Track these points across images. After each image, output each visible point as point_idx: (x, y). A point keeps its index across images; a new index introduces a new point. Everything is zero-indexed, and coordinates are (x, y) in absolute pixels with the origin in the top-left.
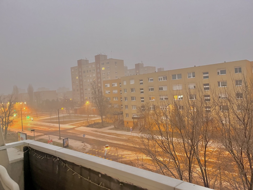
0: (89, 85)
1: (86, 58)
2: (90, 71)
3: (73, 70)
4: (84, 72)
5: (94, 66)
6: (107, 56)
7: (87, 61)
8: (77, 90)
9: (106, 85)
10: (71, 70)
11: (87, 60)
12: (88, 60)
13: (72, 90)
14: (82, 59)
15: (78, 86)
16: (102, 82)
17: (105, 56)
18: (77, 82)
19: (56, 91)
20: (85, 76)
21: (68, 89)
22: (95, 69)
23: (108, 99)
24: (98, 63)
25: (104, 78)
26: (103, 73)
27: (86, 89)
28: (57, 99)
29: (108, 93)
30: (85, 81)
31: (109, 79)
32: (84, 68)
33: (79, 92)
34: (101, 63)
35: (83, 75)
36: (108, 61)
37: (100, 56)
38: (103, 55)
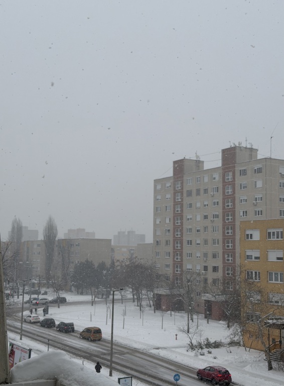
0: (198, 231)
1: (197, 157)
2: (206, 191)
3: (159, 187)
4: (189, 193)
5: (217, 176)
6: (257, 150)
7: (199, 163)
8: (167, 241)
9: (249, 232)
10: (155, 187)
11: (199, 161)
12: (203, 162)
13: (152, 242)
14: (186, 158)
16: (237, 224)
17: (251, 149)
18: (168, 221)
19: (111, 240)
20: (191, 206)
21: (143, 237)
22: (221, 186)
23: (254, 276)
24: (230, 171)
25: (244, 212)
26: (241, 200)
27: (190, 242)
28: (113, 263)
29: (253, 258)
30: (188, 219)
31: (259, 218)
32: (190, 183)
33: (170, 249)
34: (238, 169)
35: (184, 202)
36: (260, 166)
37: (237, 151)
38: (246, 148)
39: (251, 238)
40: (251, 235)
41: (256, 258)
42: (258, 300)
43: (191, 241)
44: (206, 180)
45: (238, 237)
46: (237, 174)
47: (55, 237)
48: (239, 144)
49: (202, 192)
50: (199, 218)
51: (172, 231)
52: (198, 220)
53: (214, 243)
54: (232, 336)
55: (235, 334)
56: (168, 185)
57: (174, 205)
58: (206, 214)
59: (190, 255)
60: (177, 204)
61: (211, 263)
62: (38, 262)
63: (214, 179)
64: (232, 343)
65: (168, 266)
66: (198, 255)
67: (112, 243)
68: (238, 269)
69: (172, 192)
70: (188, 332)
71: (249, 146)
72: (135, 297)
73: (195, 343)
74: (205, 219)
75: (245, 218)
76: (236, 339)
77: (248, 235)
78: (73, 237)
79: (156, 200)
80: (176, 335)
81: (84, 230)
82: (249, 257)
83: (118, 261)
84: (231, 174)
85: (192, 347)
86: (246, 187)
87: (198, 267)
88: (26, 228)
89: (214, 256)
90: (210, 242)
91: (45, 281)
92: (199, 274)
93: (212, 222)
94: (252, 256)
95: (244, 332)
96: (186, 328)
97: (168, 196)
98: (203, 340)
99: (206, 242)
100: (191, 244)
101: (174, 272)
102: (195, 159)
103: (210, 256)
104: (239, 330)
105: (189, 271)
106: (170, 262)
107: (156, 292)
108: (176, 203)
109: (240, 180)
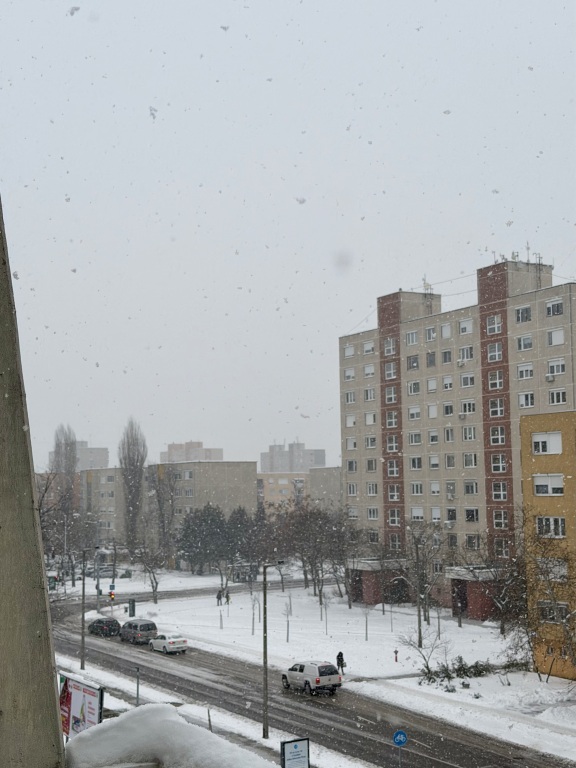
0: (434, 439)
1: (427, 286)
2: (447, 356)
3: (350, 352)
4: (413, 363)
5: (469, 325)
6: (551, 267)
7: (430, 299)
8: (370, 462)
9: (539, 438)
10: (342, 350)
11: (431, 295)
12: (439, 296)
13: (340, 465)
14: (403, 290)
15: (374, 440)
16: (515, 421)
17: (539, 267)
18: (370, 420)
19: (255, 463)
20: (416, 388)
21: (320, 455)
22: (477, 344)
23: (552, 527)
24: (495, 314)
25: (527, 396)
26: (522, 372)
27: (417, 463)
28: (261, 510)
29: (550, 490)
30: (412, 416)
31: (560, 407)
32: (414, 343)
33: (377, 477)
34: (512, 308)
35: (404, 381)
36: (557, 300)
37: (510, 271)
38: (528, 264)
39: (544, 449)
40: (544, 443)
41: (556, 490)
42: (563, 576)
43: (419, 459)
44: (447, 333)
45: (516, 449)
46: (511, 318)
47: (143, 460)
48: (513, 258)
49: (439, 358)
50: (434, 413)
51: (379, 441)
52: (431, 416)
53: (467, 463)
54: (510, 652)
55: (517, 647)
56: (369, 346)
57: (383, 389)
58: (447, 404)
59: (419, 489)
60: (388, 386)
61: (464, 504)
62: (110, 513)
63: (464, 330)
64: (511, 666)
65: (372, 512)
66: (435, 487)
67: (259, 469)
68: (518, 514)
69: (378, 361)
70: (420, 645)
71: (533, 260)
72: (309, 577)
73: (434, 667)
74: (447, 413)
75: (530, 409)
76: (519, 657)
77: (537, 444)
78: (178, 459)
79: (344, 377)
80: (396, 652)
81: (199, 444)
82: (542, 489)
83: (271, 505)
84: (497, 319)
85: (429, 675)
86: (530, 345)
87: (436, 513)
88: (84, 443)
89: (469, 489)
90: (459, 461)
91: (126, 551)
92: (438, 527)
93: (463, 418)
94: (547, 486)
95: (535, 642)
96: (415, 638)
97: (370, 369)
98: (451, 663)
99: (450, 460)
100: (420, 466)
101: (386, 524)
102: (422, 290)
103: (460, 488)
104: (525, 639)
105: (417, 522)
106: (379, 505)
107: (351, 567)
108: (385, 385)
109: (517, 331)
